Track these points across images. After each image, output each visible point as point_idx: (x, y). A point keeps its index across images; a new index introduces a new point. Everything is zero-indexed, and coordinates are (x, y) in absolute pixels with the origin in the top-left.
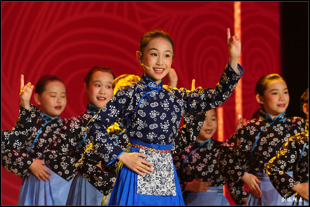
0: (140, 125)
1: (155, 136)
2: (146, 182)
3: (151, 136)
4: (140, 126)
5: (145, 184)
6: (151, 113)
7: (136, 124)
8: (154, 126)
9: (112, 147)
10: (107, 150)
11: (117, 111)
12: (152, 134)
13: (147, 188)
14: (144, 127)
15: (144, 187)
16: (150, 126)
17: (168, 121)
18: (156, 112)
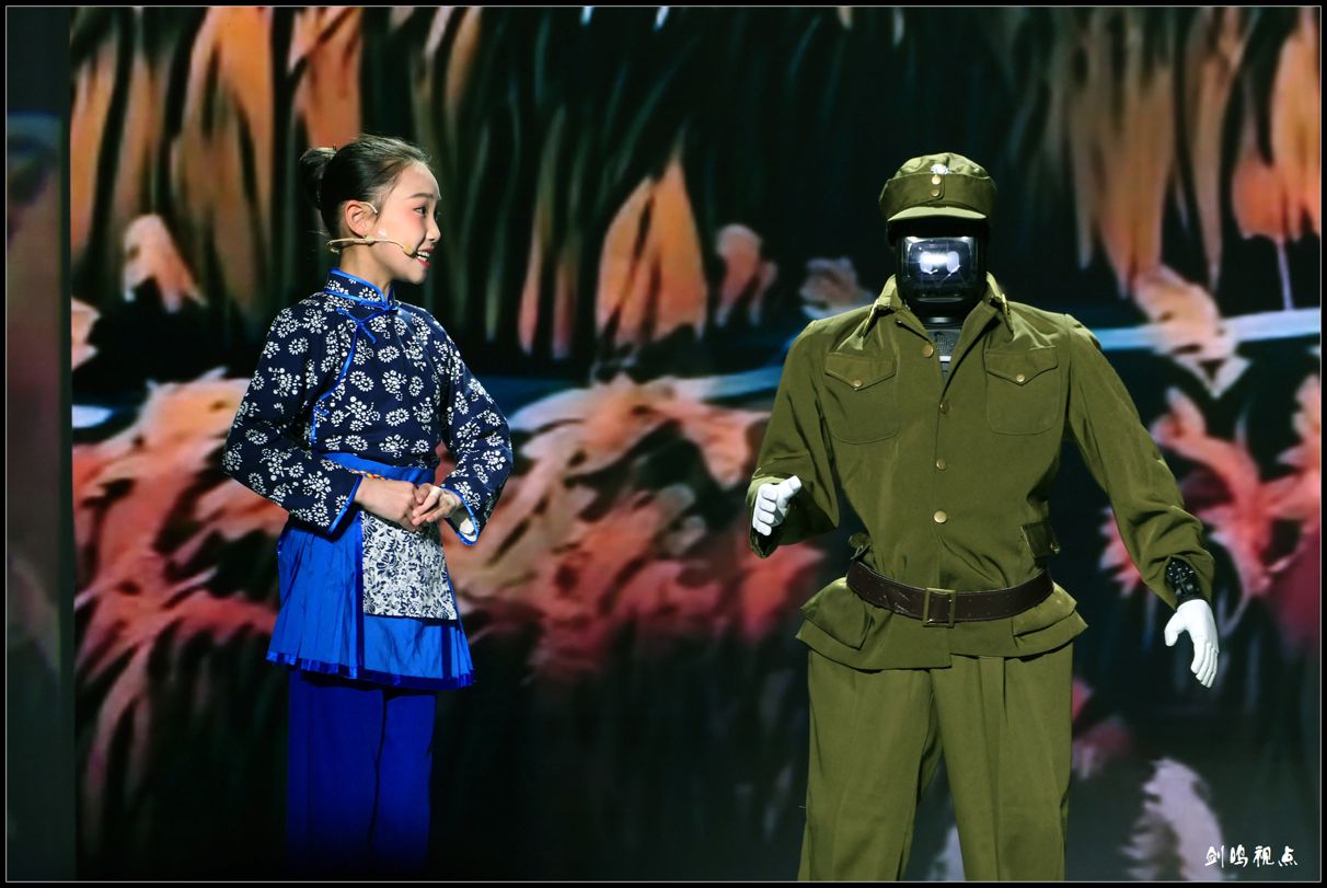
0: (358, 416)
1: (403, 444)
2: (386, 579)
3: (391, 446)
4: (358, 420)
5: (384, 583)
6: (386, 379)
7: (345, 413)
8: (397, 417)
9: (326, 479)
10: (315, 492)
11: (294, 378)
12: (394, 440)
13: (388, 595)
14: (371, 420)
15: (379, 592)
16: (388, 416)
17: (428, 399)
18: (397, 376)
